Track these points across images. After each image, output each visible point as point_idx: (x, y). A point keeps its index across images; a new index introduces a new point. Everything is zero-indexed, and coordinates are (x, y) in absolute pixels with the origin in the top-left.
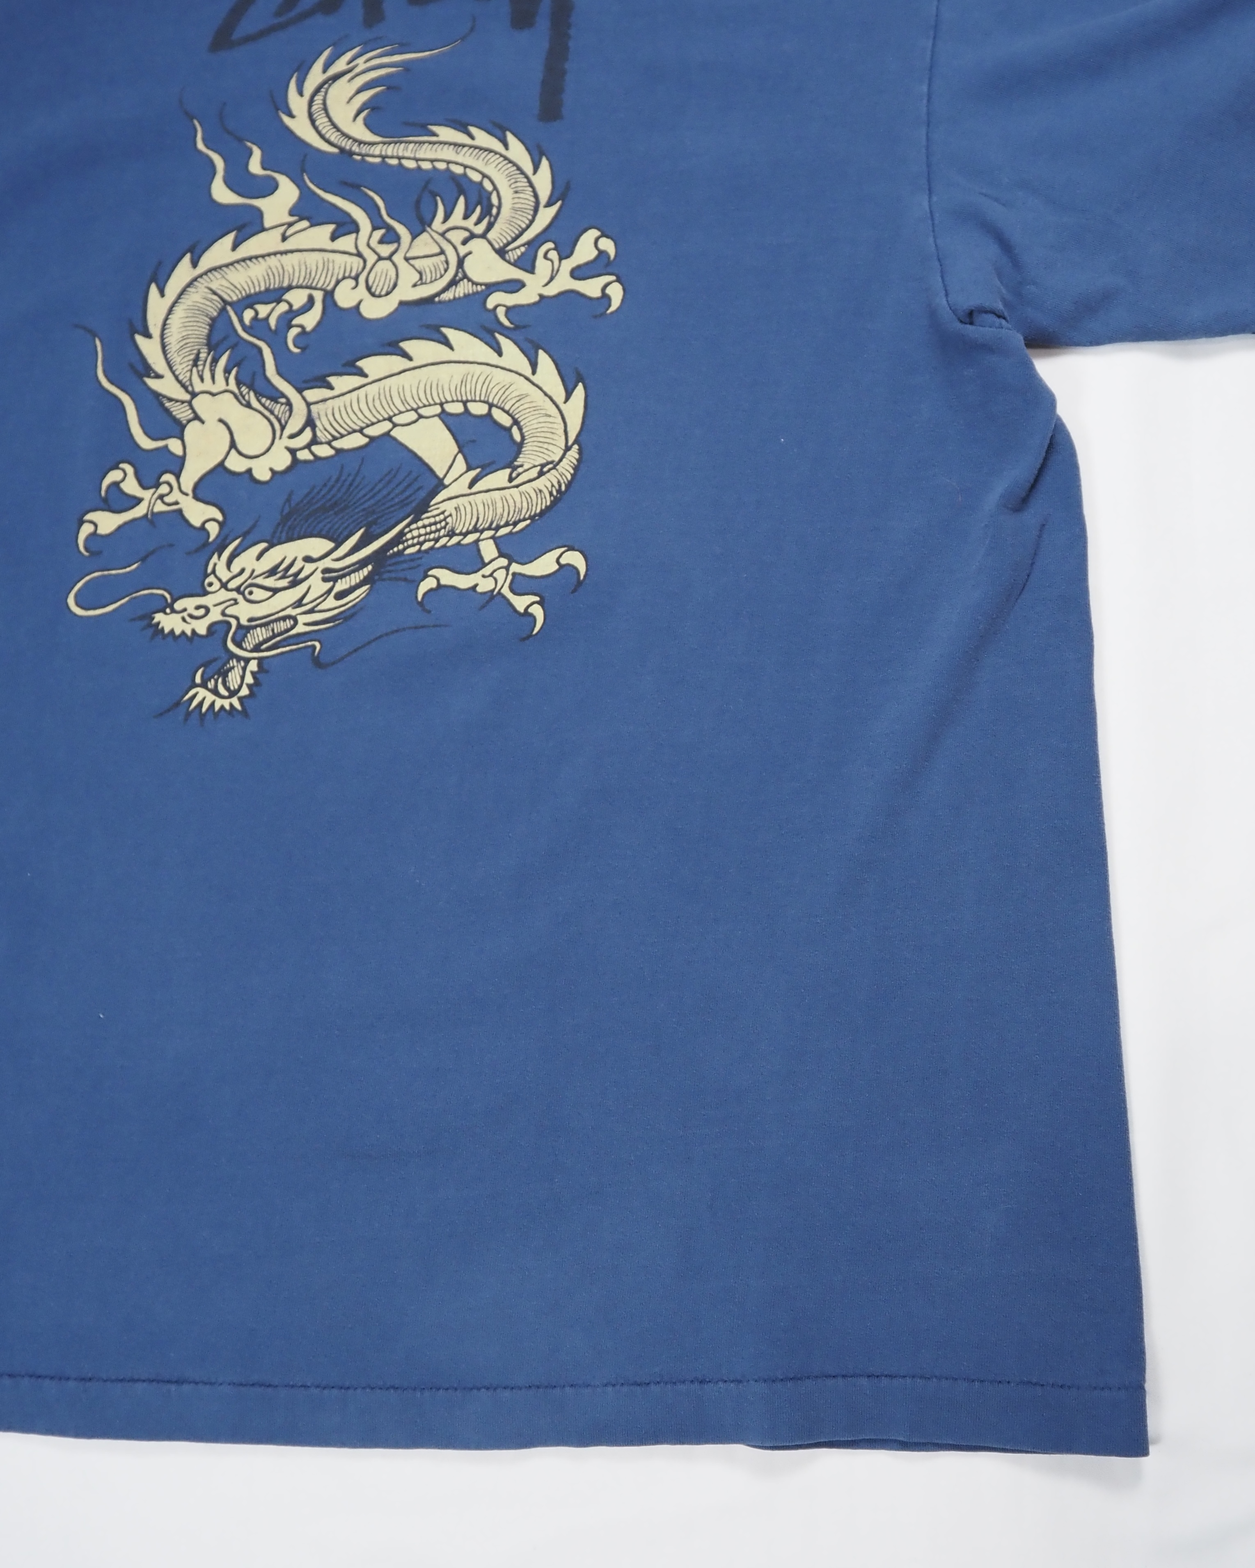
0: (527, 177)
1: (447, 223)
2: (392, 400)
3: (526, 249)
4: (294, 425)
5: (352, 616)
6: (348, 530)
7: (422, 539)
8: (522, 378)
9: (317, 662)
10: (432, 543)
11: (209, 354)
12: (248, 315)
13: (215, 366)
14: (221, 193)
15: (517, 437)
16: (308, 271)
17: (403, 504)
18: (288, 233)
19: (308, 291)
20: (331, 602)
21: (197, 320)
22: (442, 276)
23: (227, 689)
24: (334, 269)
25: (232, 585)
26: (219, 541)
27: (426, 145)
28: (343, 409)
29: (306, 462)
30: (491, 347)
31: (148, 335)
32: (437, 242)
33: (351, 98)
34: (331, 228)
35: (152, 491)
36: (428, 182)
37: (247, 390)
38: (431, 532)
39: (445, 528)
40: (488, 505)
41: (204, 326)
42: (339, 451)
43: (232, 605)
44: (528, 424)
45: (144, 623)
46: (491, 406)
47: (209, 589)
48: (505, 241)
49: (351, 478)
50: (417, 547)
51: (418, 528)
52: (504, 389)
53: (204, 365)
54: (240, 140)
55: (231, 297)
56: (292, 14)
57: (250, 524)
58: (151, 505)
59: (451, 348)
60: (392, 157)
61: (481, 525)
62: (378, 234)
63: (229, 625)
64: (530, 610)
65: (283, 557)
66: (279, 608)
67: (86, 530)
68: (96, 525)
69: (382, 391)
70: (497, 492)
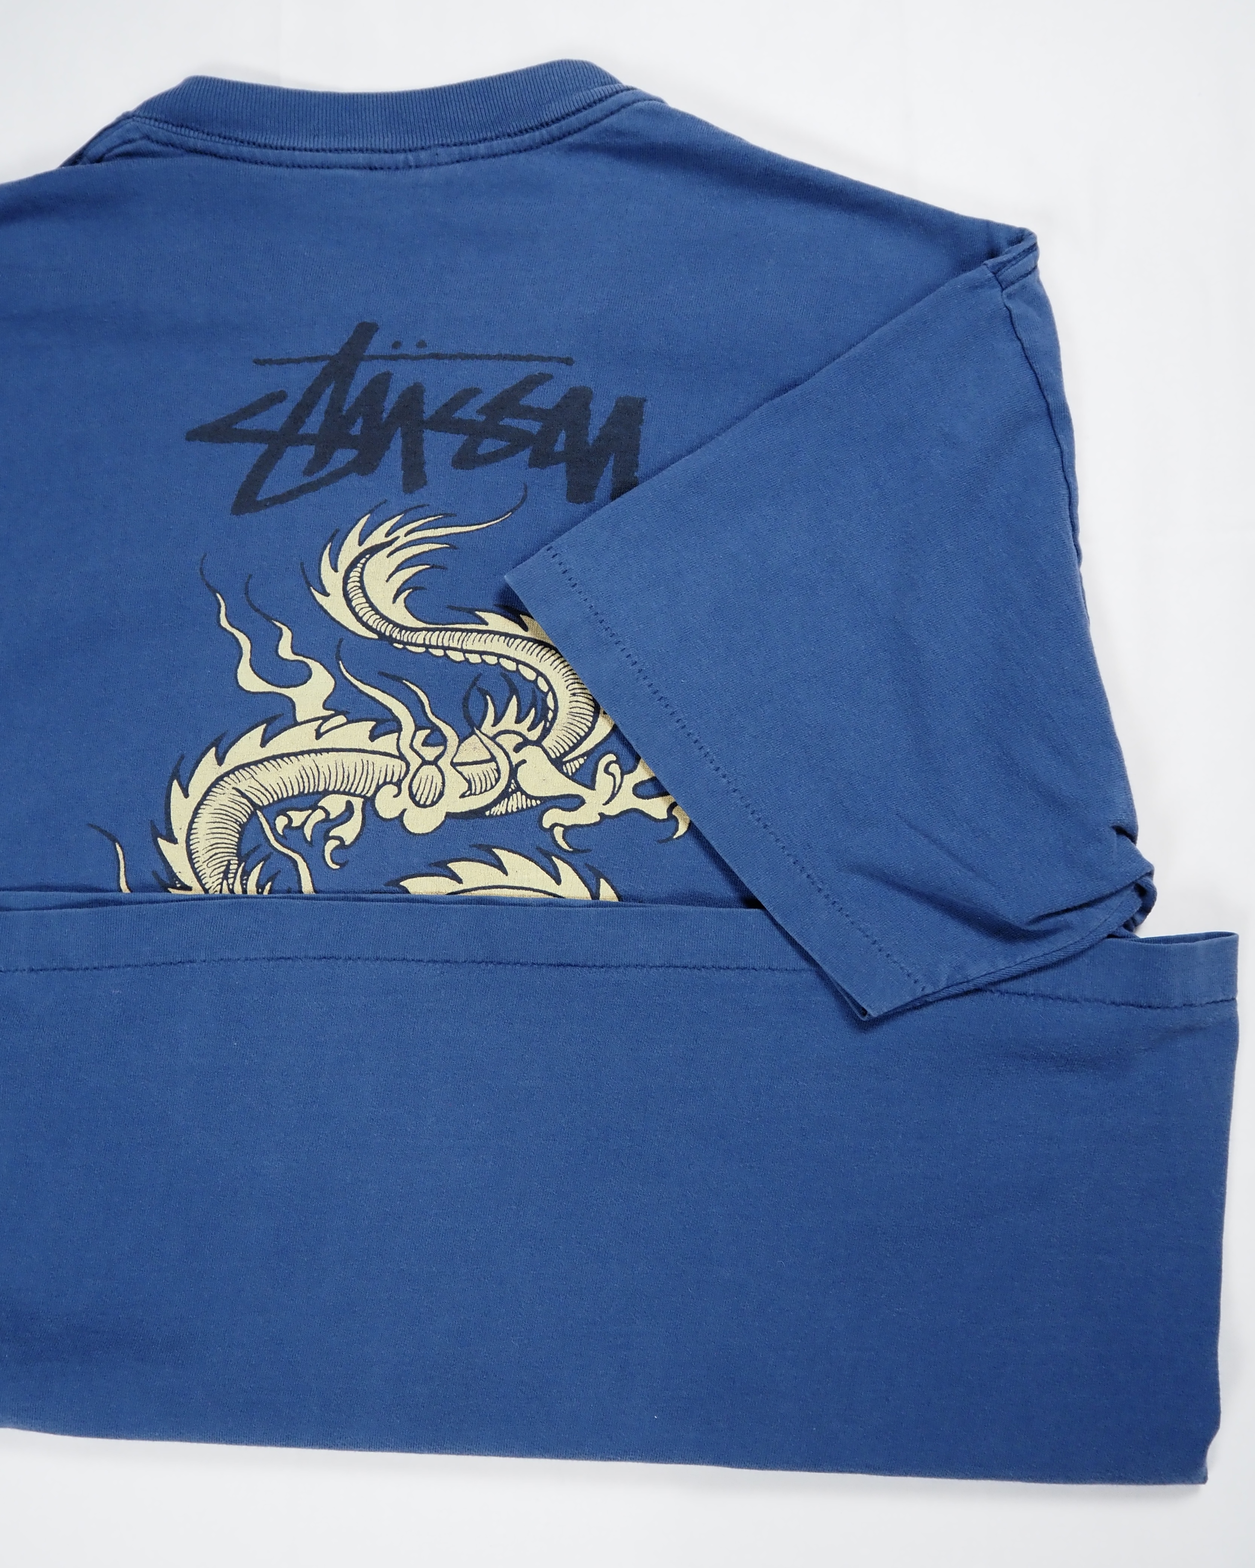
1: (498, 726)
11: (239, 865)
12: (281, 822)
13: (247, 880)
18: (322, 730)
19: (347, 798)
22: (492, 787)
27: (475, 634)
30: (548, 873)
31: (173, 840)
32: (487, 748)
33: (391, 576)
36: (477, 679)
41: (233, 833)
53: (235, 878)
54: (269, 619)
55: (261, 801)
56: (323, 473)
59: (505, 872)
60: (437, 647)
62: (422, 734)
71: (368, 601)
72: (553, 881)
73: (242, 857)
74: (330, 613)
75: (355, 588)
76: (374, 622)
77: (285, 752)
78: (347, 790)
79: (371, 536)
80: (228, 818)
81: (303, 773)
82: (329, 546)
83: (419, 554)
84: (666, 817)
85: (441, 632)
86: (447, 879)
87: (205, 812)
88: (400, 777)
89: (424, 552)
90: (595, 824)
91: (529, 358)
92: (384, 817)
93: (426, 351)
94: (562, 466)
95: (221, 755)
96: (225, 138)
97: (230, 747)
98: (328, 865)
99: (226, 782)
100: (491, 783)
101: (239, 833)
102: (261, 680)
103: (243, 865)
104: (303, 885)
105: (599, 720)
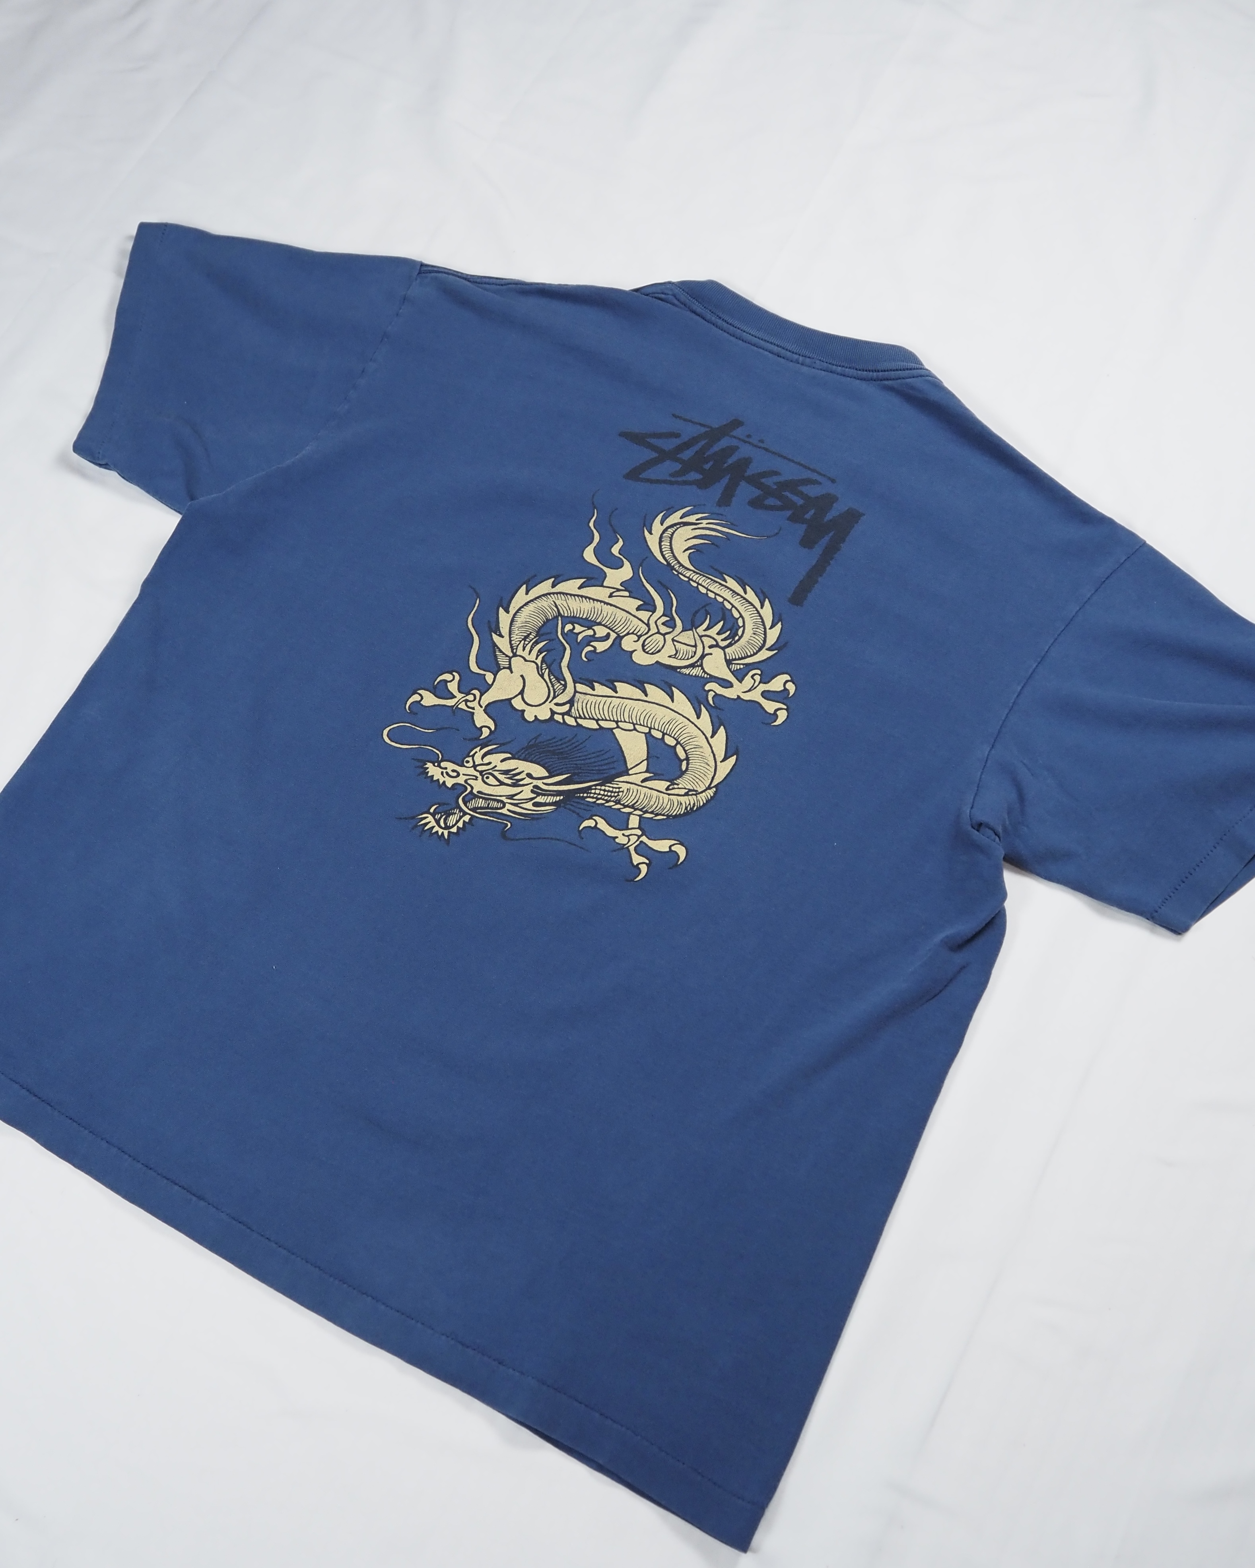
0: (765, 628)
1: (706, 632)
3: (744, 667)
5: (538, 819)
6: (561, 771)
7: (600, 796)
9: (504, 835)
10: (604, 802)
11: (535, 637)
12: (569, 627)
13: (535, 646)
14: (589, 555)
15: (684, 768)
17: (599, 772)
18: (614, 594)
19: (609, 631)
20: (529, 805)
22: (688, 659)
23: (445, 823)
24: (629, 626)
25: (479, 768)
26: (485, 741)
27: (717, 584)
28: (593, 704)
29: (557, 722)
30: (695, 711)
31: (507, 611)
32: (695, 639)
33: (688, 539)
35: (463, 695)
36: (707, 605)
37: (546, 667)
38: (607, 796)
39: (616, 797)
41: (541, 621)
42: (578, 725)
45: (420, 764)
47: (465, 764)
49: (577, 744)
50: (594, 800)
51: (601, 790)
53: (529, 642)
54: (615, 532)
55: (564, 613)
56: (680, 479)
57: (508, 740)
58: (459, 703)
59: (673, 701)
60: (695, 582)
62: (665, 619)
63: (466, 789)
64: (640, 866)
65: (516, 767)
66: (499, 794)
67: (416, 698)
68: (422, 698)
69: (621, 705)
70: (656, 792)
71: (671, 546)
72: (696, 716)
73: (539, 634)
74: (648, 543)
75: (667, 537)
76: (668, 557)
77: (589, 596)
78: (611, 627)
79: (688, 517)
80: (543, 613)
81: (593, 610)
82: (664, 513)
83: (709, 535)
84: (772, 713)
85: (700, 576)
86: (640, 691)
87: (531, 605)
88: (642, 633)
89: (711, 535)
90: (733, 699)
91: (814, 471)
92: (623, 648)
94: (804, 526)
95: (555, 583)
96: (712, 312)
97: (562, 582)
98: (581, 657)
99: (551, 597)
100: (688, 657)
101: (544, 622)
102: (595, 558)
103: (537, 638)
104: (563, 661)
105: (762, 652)
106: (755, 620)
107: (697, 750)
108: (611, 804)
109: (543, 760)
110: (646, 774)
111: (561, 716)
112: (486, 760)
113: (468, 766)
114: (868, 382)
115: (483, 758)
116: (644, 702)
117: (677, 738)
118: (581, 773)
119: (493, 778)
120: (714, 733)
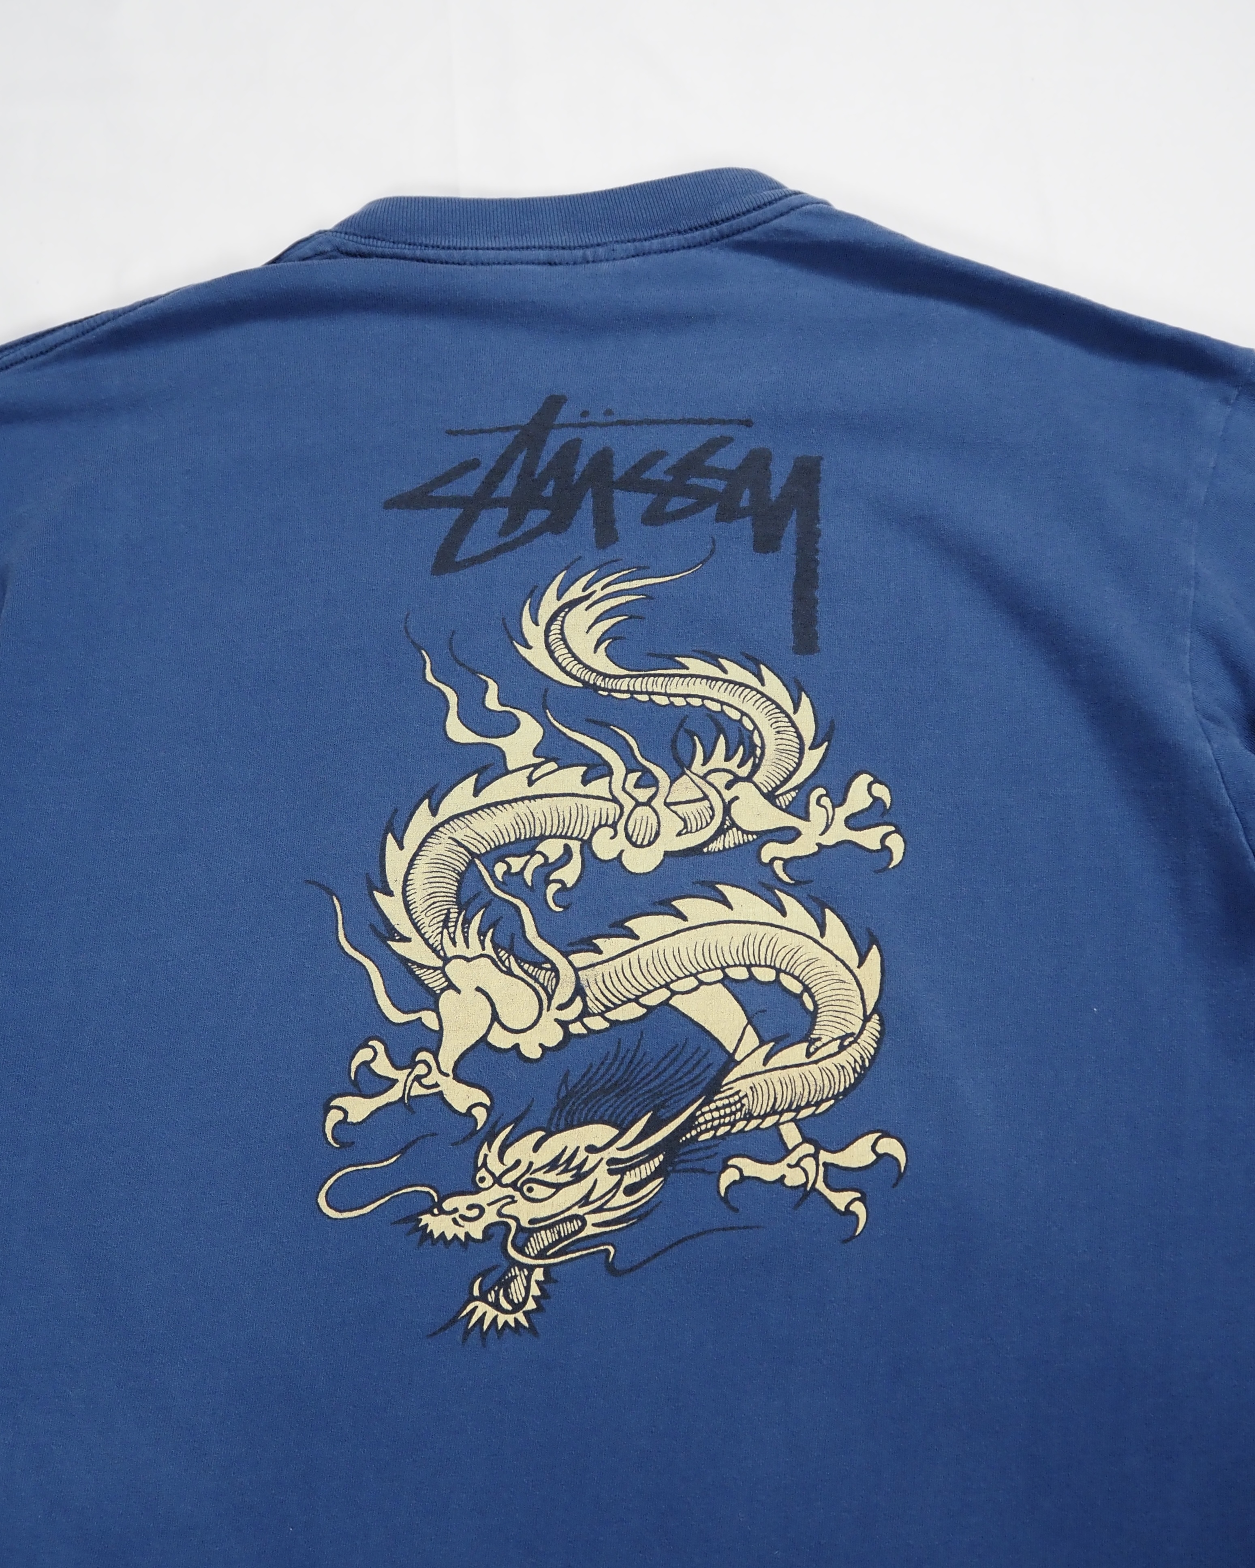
1: (708, 765)
2: (667, 965)
4: (563, 993)
5: (647, 1214)
6: (633, 1114)
8: (810, 941)
9: (611, 1268)
10: (728, 1128)
11: (459, 914)
12: (500, 869)
13: (468, 928)
15: (810, 1006)
16: (561, 818)
17: (693, 1083)
18: (534, 777)
19: (563, 842)
21: (443, 875)
22: (708, 824)
23: (510, 1301)
24: (588, 817)
25: (507, 1179)
26: (487, 1129)
27: (677, 678)
28: (613, 975)
30: (772, 905)
31: (390, 894)
32: (698, 787)
33: (590, 628)
34: (582, 769)
36: (683, 721)
37: (507, 955)
38: (726, 1115)
39: (740, 1110)
40: (786, 1084)
41: (452, 882)
42: (614, 1023)
43: (508, 1204)
44: (820, 991)
45: (411, 1225)
46: (779, 971)
47: (481, 1185)
48: (774, 785)
49: (630, 1055)
50: (712, 1132)
51: (711, 1111)
52: (792, 953)
53: (455, 926)
54: (474, 672)
55: (479, 850)
57: (523, 1109)
58: (407, 1088)
59: (730, 907)
60: (641, 693)
61: (779, 1106)
62: (633, 777)
64: (851, 1208)
65: (563, 1147)
66: (564, 1208)
67: (335, 1116)
68: (346, 1113)
69: (655, 955)
71: (570, 651)
72: (779, 914)
73: (462, 905)
74: (534, 664)
75: (556, 640)
76: (578, 671)
77: (499, 800)
78: (563, 834)
79: (568, 592)
80: (446, 867)
81: (518, 819)
82: (528, 602)
83: (617, 606)
84: (879, 847)
85: (644, 678)
86: (672, 917)
87: (420, 862)
88: (614, 819)
89: (621, 604)
90: (813, 854)
92: (602, 858)
93: (610, 419)
94: (747, 521)
95: (434, 806)
97: (443, 797)
98: (551, 909)
99: (441, 832)
100: (707, 821)
101: (457, 881)
102: (470, 732)
103: (463, 913)
104: (527, 930)
105: (805, 755)
106: (766, 710)
107: (812, 967)
108: (740, 1125)
109: (595, 1112)
110: (763, 1047)
111: (579, 1023)
112: (509, 1160)
113: (487, 1187)
114: (708, 246)
115: (501, 1159)
116: (687, 932)
117: (773, 964)
118: (666, 1101)
119: (539, 1186)
120: (822, 927)
